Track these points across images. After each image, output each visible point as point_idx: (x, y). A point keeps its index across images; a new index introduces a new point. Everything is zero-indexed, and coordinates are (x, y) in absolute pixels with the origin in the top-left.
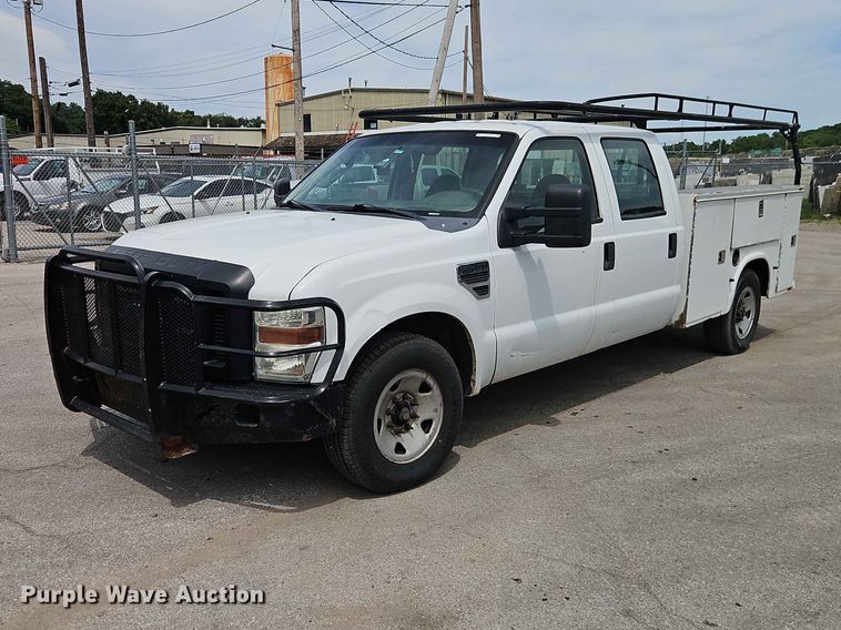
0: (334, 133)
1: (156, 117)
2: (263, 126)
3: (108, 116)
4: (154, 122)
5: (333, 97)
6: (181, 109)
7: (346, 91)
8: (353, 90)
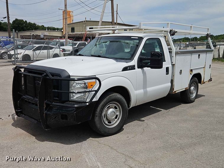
0: (81, 33)
1: (33, 27)
2: (62, 30)
3: (18, 26)
4: (32, 28)
5: (81, 23)
6: (40, 25)
7: (84, 21)
8: (86, 21)
